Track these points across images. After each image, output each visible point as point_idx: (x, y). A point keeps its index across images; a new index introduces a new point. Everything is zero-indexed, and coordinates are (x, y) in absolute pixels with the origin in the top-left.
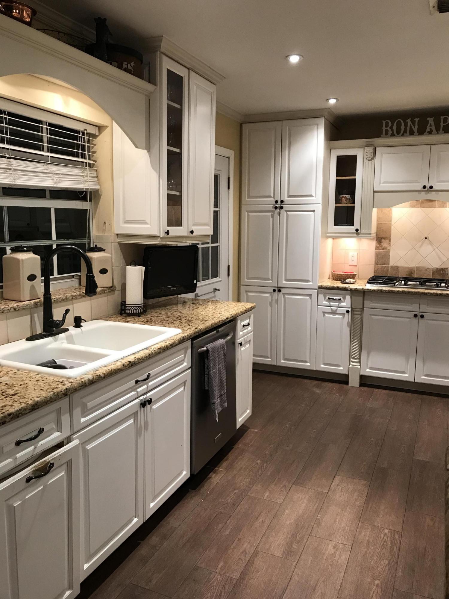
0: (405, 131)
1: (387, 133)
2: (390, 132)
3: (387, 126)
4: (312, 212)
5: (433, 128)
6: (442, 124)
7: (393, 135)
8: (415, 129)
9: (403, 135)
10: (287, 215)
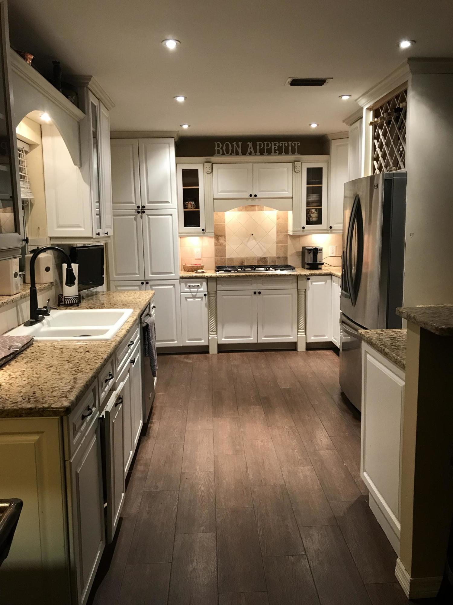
0: (232, 152)
1: (219, 153)
2: (221, 152)
3: (218, 146)
4: (170, 216)
5: (252, 150)
6: (258, 148)
7: (223, 154)
8: (240, 151)
9: (231, 154)
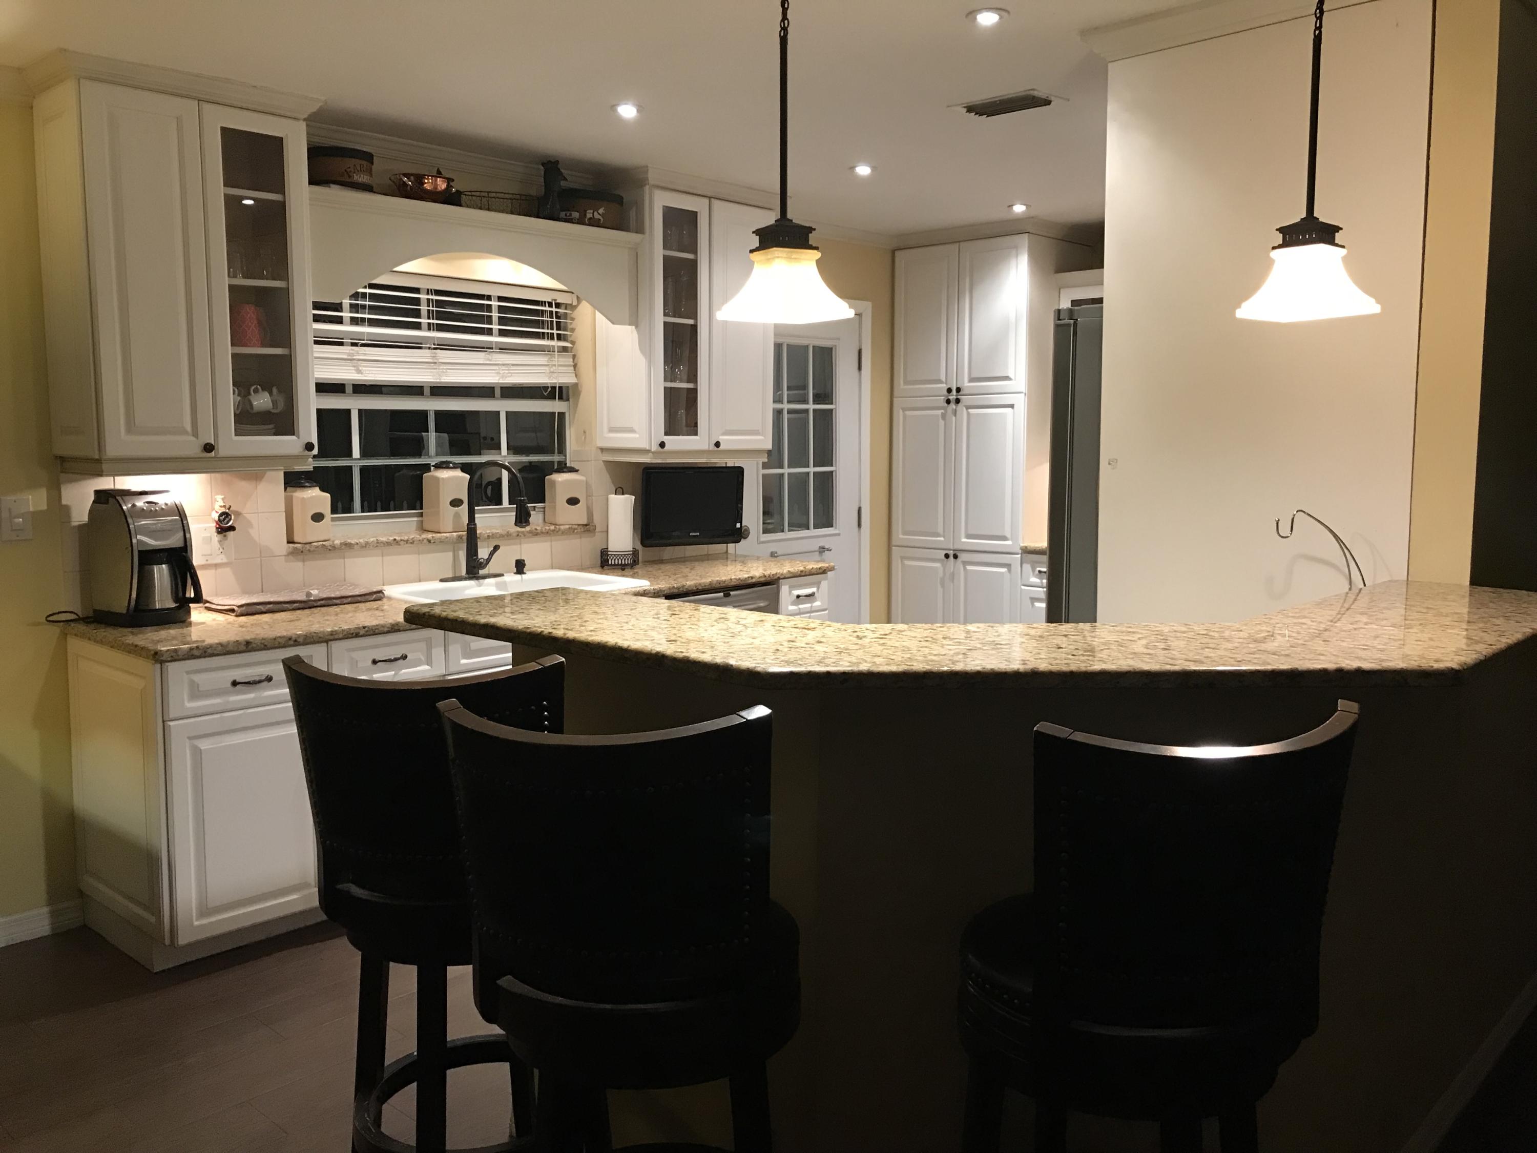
4: (1010, 409)
10: (968, 414)
